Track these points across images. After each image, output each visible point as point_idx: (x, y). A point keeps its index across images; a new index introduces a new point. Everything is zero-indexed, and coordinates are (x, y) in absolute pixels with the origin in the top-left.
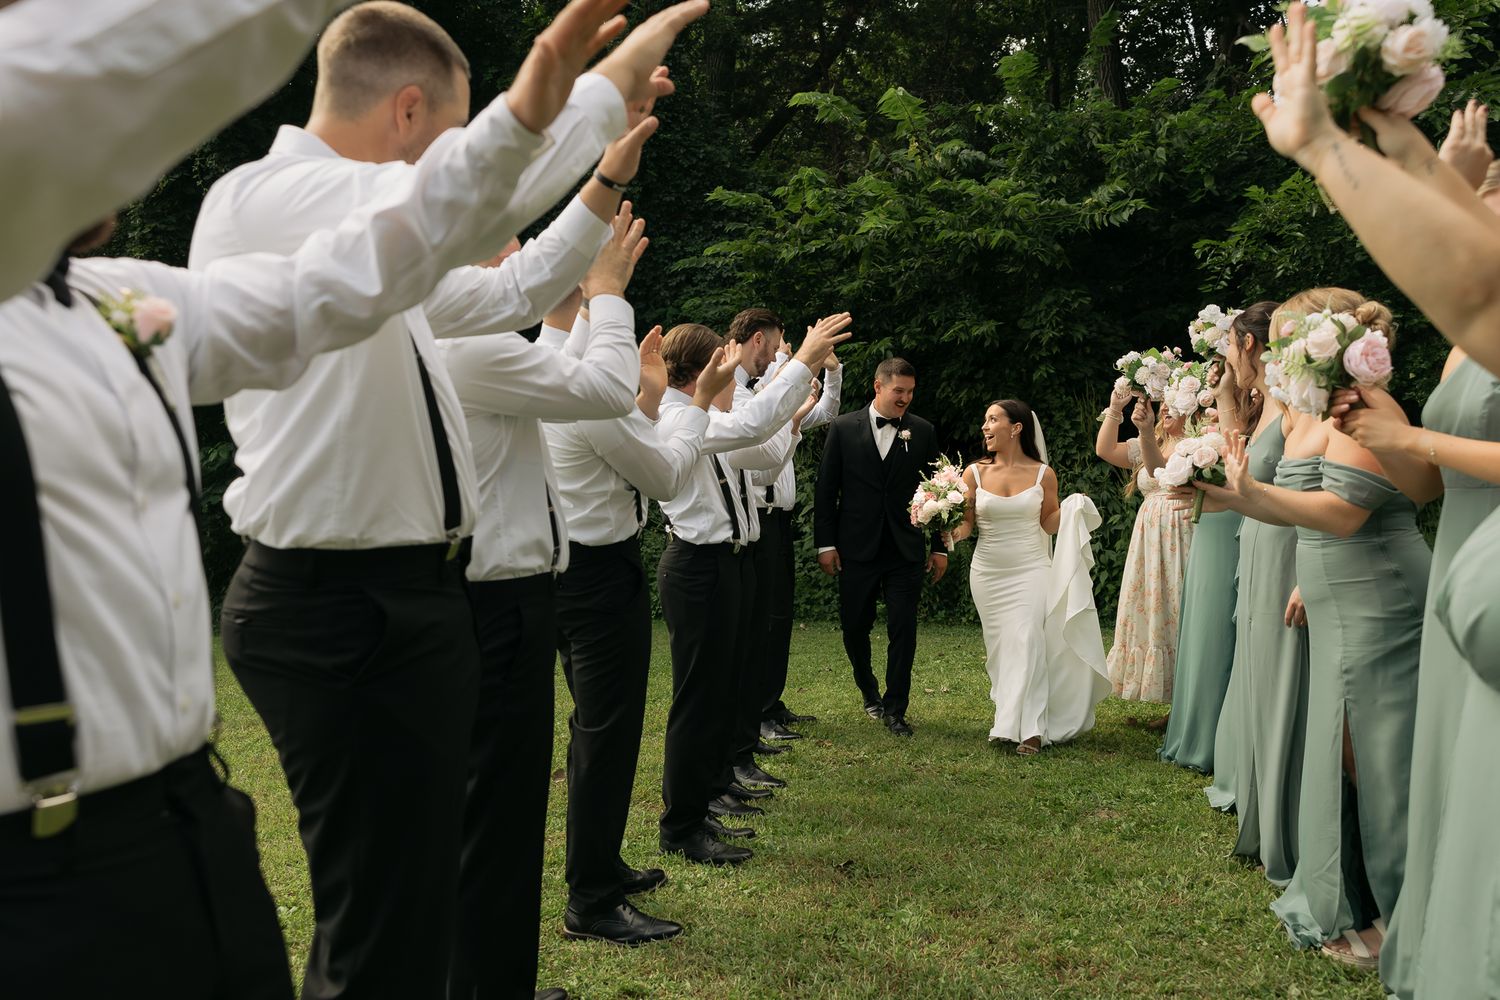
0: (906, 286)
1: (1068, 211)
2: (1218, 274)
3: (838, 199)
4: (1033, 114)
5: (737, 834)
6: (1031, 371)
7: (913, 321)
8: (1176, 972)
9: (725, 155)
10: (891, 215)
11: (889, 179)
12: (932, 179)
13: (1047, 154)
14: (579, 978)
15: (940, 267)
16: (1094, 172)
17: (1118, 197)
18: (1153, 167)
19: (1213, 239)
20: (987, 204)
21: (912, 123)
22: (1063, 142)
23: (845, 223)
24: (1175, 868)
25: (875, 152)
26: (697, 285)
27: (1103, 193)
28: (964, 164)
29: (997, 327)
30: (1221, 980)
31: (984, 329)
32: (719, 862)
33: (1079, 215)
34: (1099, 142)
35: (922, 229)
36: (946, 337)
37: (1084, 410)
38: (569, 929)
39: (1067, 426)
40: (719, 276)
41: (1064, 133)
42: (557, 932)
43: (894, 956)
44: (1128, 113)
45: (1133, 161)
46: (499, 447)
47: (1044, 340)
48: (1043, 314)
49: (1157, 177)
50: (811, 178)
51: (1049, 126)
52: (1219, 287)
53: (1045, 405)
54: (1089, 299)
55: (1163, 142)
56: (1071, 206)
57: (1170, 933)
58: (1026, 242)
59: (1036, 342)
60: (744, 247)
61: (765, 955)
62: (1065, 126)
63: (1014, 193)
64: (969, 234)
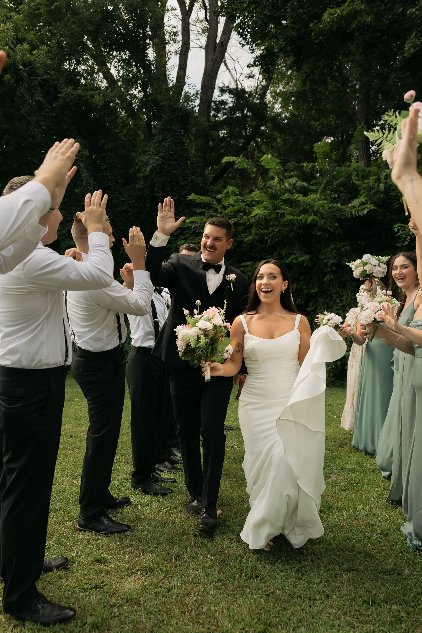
0: (272, 239)
1: (341, 209)
2: (404, 238)
3: (243, 201)
4: (328, 168)
5: (167, 481)
6: (323, 277)
7: (275, 254)
8: (353, 560)
9: (199, 180)
10: (265, 208)
11: (265, 193)
12: (284, 194)
13: (334, 185)
14: (77, 552)
15: (287, 231)
16: (354, 193)
17: (362, 204)
18: (378, 192)
19: (402, 224)
20: (307, 205)
21: (276, 170)
22: (340, 180)
23: (247, 211)
24: (361, 506)
25: (260, 182)
26: (185, 235)
27: (356, 202)
28: (298, 188)
29: (309, 257)
30: (373, 565)
31: (304, 258)
32: (156, 494)
33: (345, 211)
34: (356, 180)
35: (279, 215)
36: (287, 261)
37: (346, 294)
38: (79, 526)
39: (338, 301)
40: (195, 232)
41: (342, 176)
42: (74, 527)
43: (225, 546)
44: (369, 169)
45: (370, 189)
46: (47, 307)
47: (329, 264)
48: (329, 253)
49: (380, 197)
50: (233, 191)
51: (335, 173)
52: (405, 244)
53: (329, 292)
54: (349, 247)
55: (383, 181)
56: (343, 207)
57: (354, 539)
58: (322, 222)
59: (326, 264)
60: (204, 219)
61: (165, 543)
62: (342, 173)
63: (319, 200)
64: (298, 218)
